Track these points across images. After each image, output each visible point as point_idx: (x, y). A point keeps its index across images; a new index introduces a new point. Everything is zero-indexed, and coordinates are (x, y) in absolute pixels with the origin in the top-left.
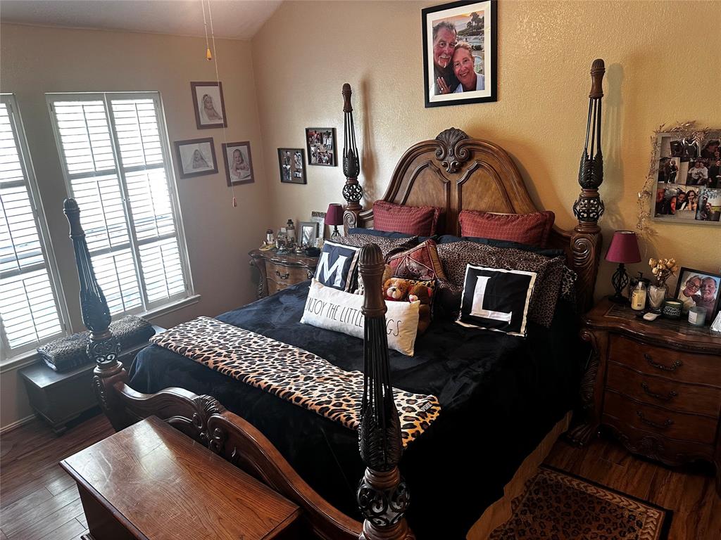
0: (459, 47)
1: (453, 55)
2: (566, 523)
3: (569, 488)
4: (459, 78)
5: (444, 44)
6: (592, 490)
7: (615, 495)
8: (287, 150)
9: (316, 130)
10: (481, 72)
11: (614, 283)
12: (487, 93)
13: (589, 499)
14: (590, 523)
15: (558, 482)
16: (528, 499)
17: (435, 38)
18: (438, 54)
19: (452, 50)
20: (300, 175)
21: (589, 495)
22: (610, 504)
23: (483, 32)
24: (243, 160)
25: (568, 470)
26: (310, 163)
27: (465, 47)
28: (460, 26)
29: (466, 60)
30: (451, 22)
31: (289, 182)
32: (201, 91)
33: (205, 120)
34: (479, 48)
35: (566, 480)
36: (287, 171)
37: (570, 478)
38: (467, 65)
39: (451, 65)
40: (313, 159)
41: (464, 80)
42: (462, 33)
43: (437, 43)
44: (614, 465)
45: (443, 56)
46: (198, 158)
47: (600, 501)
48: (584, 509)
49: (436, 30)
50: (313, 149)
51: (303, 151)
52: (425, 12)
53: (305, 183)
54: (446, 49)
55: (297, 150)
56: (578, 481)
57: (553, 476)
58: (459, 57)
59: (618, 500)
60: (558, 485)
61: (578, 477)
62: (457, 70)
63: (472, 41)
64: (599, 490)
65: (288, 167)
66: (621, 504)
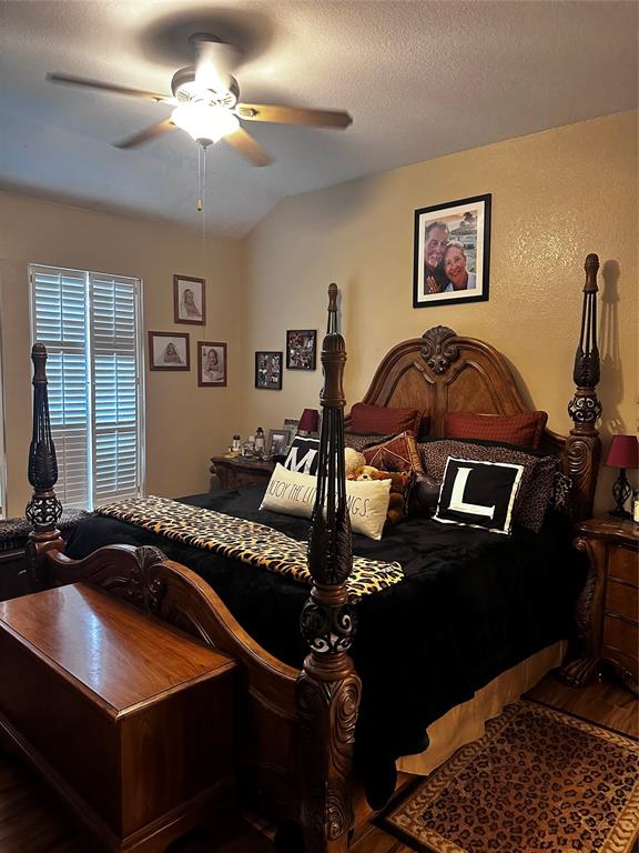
0: (450, 246)
1: (444, 254)
2: (550, 756)
3: (559, 724)
4: (450, 277)
5: (436, 244)
6: (585, 727)
7: (614, 735)
8: (265, 353)
9: (297, 332)
10: (473, 270)
11: (614, 494)
12: (478, 292)
13: (581, 735)
14: (581, 759)
15: (545, 716)
16: (508, 730)
17: (426, 239)
18: (429, 254)
19: (443, 250)
20: (276, 380)
21: (582, 732)
22: (606, 743)
23: (476, 231)
24: (217, 362)
25: (559, 707)
26: (288, 367)
27: (456, 246)
28: (453, 226)
29: (457, 259)
30: (444, 222)
31: (262, 387)
32: (182, 285)
33: (183, 315)
34: (471, 247)
35: (556, 716)
36: (263, 375)
37: (560, 714)
38: (458, 264)
39: (442, 264)
40: (292, 363)
41: (455, 280)
42: (454, 232)
43: (428, 243)
44: (616, 707)
45: (435, 255)
46: (171, 351)
47: (594, 739)
48: (574, 744)
49: (428, 230)
50: (292, 351)
51: (281, 354)
52: (418, 213)
53: (281, 388)
54: (437, 248)
55: (275, 354)
56: (569, 718)
57: (540, 710)
58: (450, 257)
59: (617, 739)
60: (546, 719)
61: (570, 714)
62: (448, 269)
63: (464, 241)
64: (595, 728)
65: (265, 371)
66: (620, 744)
